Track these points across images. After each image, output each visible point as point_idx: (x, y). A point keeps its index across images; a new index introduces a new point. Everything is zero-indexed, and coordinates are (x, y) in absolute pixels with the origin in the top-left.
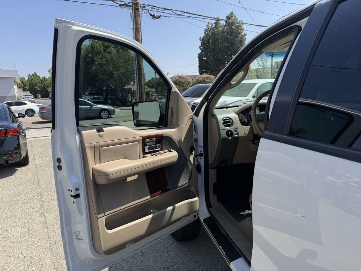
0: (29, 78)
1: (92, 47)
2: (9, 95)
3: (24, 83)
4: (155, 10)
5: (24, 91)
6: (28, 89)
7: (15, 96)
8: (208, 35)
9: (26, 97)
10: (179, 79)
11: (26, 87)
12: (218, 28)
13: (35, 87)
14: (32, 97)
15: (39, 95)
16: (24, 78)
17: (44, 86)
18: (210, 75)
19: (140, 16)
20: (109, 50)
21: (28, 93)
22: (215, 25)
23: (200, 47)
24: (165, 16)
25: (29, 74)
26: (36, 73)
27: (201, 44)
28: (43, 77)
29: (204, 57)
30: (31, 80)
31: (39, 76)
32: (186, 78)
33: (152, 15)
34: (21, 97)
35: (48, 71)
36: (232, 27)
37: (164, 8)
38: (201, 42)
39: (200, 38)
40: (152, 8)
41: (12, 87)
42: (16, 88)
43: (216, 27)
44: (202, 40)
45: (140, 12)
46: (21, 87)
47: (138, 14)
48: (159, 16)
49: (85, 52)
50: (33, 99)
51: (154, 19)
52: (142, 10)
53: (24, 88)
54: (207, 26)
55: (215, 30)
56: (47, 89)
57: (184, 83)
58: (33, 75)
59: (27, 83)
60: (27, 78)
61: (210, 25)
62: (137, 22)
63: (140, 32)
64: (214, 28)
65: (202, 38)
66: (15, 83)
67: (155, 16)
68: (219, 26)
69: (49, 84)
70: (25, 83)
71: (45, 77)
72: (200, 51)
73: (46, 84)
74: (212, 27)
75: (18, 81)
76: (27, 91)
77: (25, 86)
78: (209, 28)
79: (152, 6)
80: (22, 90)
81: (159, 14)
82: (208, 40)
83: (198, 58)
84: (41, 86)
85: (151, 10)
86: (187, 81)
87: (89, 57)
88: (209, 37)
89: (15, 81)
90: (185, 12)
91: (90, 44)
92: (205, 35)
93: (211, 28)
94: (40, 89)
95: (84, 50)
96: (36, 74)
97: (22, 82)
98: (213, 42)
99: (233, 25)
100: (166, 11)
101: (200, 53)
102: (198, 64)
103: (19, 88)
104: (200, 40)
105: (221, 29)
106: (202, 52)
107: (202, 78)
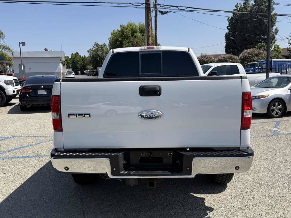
0: (72, 57)
1: (122, 33)
2: (56, 71)
3: (67, 61)
4: (163, 7)
5: (67, 68)
6: (70, 66)
7: (61, 72)
8: (236, 16)
9: (68, 73)
10: (202, 58)
11: (69, 65)
12: (247, 8)
13: (76, 65)
14: (73, 73)
15: (79, 72)
16: (68, 57)
17: (83, 64)
18: (233, 55)
19: (151, 13)
20: (136, 34)
21: (70, 70)
22: (243, 6)
23: (228, 27)
24: (171, 12)
25: (72, 54)
26: (78, 52)
27: (228, 24)
28: (83, 56)
29: (232, 37)
30: (74, 59)
31: (80, 55)
32: (210, 58)
33: (161, 11)
34: (65, 73)
35: (88, 51)
36: (261, 7)
37: (171, 5)
38: (229, 23)
39: (228, 18)
40: (161, 6)
41: (58, 65)
42: (61, 65)
43: (244, 8)
44: (230, 20)
45: (151, 10)
46: (65, 65)
47: (149, 12)
48: (166, 12)
49: (116, 37)
50: (74, 75)
51: (162, 15)
52: (152, 8)
53: (67, 65)
54: (236, 6)
55: (244, 11)
56: (86, 67)
57: (207, 62)
58: (75, 54)
59: (70, 61)
60: (70, 57)
61: (239, 5)
62: (149, 18)
63: (150, 25)
64: (243, 8)
65: (230, 18)
66: (61, 61)
67: (163, 12)
68: (248, 6)
69: (88, 63)
70: (69, 61)
71: (85, 56)
72: (227, 31)
73: (85, 62)
74: (241, 7)
75: (64, 59)
76: (70, 68)
77: (68, 63)
78: (237, 8)
79: (161, 5)
80: (66, 67)
81: (166, 10)
82: (237, 20)
83: (225, 38)
84: (81, 64)
85: (159, 8)
86: (210, 60)
87: (119, 41)
88: (237, 17)
89: (61, 60)
90: (188, 7)
91: (121, 30)
92: (233, 15)
93: (240, 9)
94: (80, 67)
95: (116, 35)
96: (78, 54)
97: (66, 60)
98: (241, 22)
99: (262, 5)
100: (172, 8)
101: (227, 33)
102: (225, 44)
103: (64, 65)
104: (228, 20)
105: (249, 9)
106: (229, 32)
107: (224, 58)
